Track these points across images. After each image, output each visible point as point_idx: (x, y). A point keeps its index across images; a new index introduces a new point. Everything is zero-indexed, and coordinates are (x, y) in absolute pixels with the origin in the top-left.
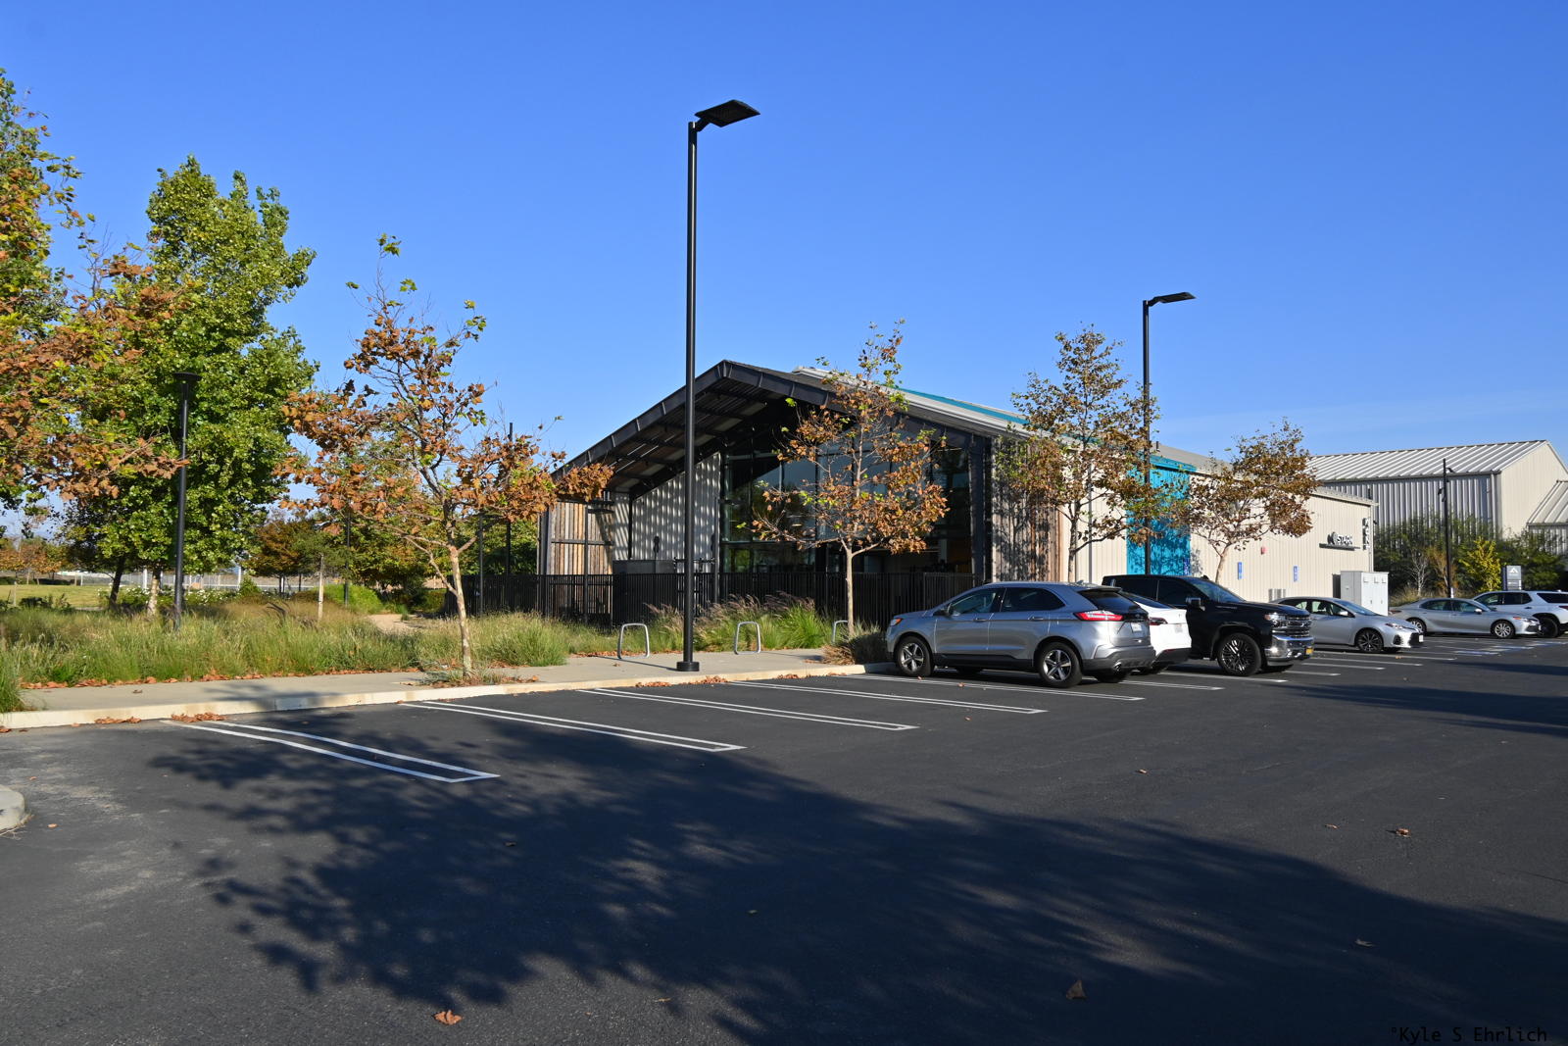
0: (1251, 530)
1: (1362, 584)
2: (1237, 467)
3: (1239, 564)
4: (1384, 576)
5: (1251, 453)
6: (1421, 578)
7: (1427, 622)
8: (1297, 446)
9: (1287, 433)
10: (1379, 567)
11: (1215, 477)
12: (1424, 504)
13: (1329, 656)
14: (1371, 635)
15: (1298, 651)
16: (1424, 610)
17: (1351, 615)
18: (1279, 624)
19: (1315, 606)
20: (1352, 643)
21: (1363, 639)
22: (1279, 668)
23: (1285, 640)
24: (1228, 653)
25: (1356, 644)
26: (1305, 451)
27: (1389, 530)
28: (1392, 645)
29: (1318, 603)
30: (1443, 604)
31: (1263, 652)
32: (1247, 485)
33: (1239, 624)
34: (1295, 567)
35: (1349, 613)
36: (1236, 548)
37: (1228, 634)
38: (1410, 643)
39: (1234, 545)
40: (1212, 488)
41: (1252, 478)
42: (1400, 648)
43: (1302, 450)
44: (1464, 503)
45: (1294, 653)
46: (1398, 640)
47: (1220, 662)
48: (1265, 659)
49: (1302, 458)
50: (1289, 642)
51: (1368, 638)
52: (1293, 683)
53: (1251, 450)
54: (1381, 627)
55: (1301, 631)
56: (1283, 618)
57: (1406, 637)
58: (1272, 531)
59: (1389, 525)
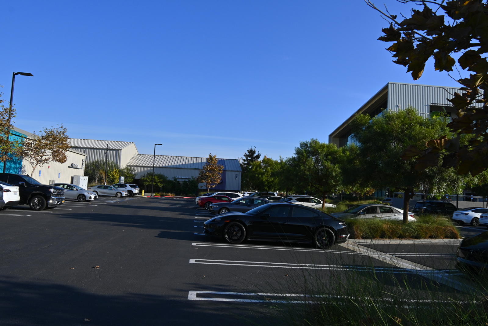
0: (46, 160)
1: (80, 180)
2: (43, 138)
3: (40, 171)
4: (87, 178)
5: (49, 134)
6: (97, 179)
7: (98, 192)
8: (65, 133)
9: (62, 129)
10: (85, 175)
11: (34, 140)
12: (100, 157)
13: (68, 203)
14: (82, 196)
15: (59, 202)
16: (98, 189)
17: (77, 190)
18: (54, 192)
19: (65, 186)
20: (76, 199)
21: (80, 197)
22: (52, 207)
23: (55, 198)
24: (34, 202)
25: (78, 199)
26: (67, 136)
27: (89, 164)
28: (89, 199)
29: (67, 185)
30: (103, 187)
31: (47, 202)
32: (46, 144)
33: (39, 192)
34: (59, 173)
35: (76, 189)
36: (39, 166)
37: (34, 196)
38: (94, 199)
39: (39, 165)
40: (33, 144)
41: (48, 142)
42: (90, 200)
43: (66, 135)
44: (111, 157)
45: (58, 203)
46: (90, 198)
47: (30, 205)
48: (47, 204)
49: (66, 138)
50: (56, 199)
51: (82, 197)
52: (57, 212)
53: (49, 132)
54: (86, 194)
55: (61, 195)
56: (55, 190)
57: (93, 197)
58: (53, 161)
59: (89, 162)
